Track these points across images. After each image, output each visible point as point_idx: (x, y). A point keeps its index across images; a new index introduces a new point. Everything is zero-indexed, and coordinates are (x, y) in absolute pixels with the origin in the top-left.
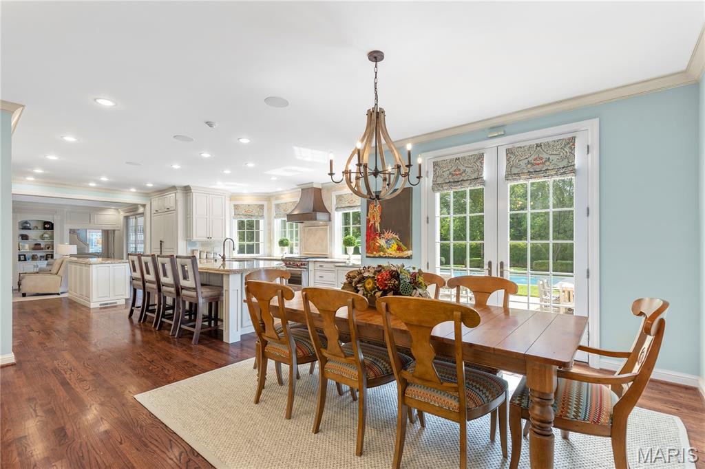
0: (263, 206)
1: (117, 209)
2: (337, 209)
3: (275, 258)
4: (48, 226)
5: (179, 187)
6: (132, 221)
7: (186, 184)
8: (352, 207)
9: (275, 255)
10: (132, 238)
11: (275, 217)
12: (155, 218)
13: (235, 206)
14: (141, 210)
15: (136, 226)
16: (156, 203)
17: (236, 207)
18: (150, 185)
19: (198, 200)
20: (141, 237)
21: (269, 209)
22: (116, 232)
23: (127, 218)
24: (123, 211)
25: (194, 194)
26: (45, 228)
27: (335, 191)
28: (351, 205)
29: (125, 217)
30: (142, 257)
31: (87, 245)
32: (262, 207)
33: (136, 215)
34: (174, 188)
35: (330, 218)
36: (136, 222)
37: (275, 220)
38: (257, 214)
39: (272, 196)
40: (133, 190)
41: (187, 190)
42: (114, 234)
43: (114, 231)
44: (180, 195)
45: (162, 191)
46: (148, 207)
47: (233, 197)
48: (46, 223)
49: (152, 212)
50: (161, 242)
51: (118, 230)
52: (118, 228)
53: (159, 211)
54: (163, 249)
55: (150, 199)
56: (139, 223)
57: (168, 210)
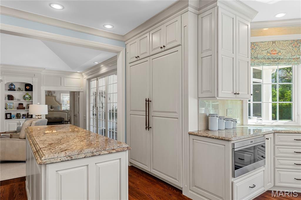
1: (81, 73)
4: (29, 88)
12: (134, 69)
14: (105, 69)
15: (97, 87)
22: (81, 93)
23: (89, 80)
24: (87, 74)
25: (219, 9)
26: (26, 90)
29: (87, 79)
31: (61, 104)
36: (98, 84)
42: (79, 95)
43: (79, 92)
48: (27, 85)
50: (148, 102)
51: (82, 92)
52: (82, 90)
53: (141, 57)
54: (152, 113)
55: (126, 43)
56: (100, 85)
57: (163, 49)
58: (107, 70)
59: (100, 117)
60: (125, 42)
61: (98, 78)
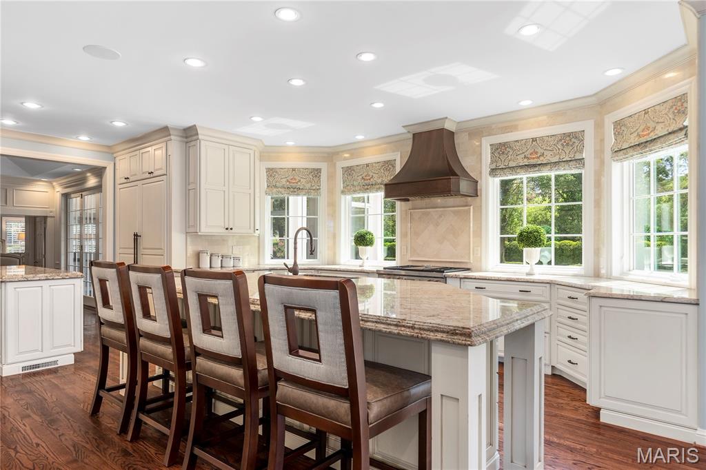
0: (319, 171)
1: (51, 183)
2: (494, 172)
3: (342, 267)
5: (175, 129)
6: (75, 202)
7: (187, 123)
8: (534, 166)
9: (342, 262)
10: (75, 230)
11: (343, 192)
12: (123, 193)
13: (269, 170)
14: (92, 182)
15: (82, 210)
16: (125, 164)
17: (271, 172)
18: (119, 124)
19: (209, 155)
20: (90, 229)
21: (331, 177)
22: (49, 219)
23: (66, 197)
24: (61, 185)
25: (202, 142)
27: (490, 135)
28: (533, 162)
29: (63, 195)
30: (132, 273)
32: (316, 173)
33: (83, 191)
34: (164, 131)
35: (476, 190)
36: (82, 205)
37: (343, 197)
38: (308, 186)
39: (337, 153)
40: (84, 138)
41: (189, 134)
42: (45, 223)
43: (45, 218)
44: (175, 146)
45: (139, 139)
46: (109, 174)
47: (267, 153)
49: (118, 181)
50: (136, 236)
51: (52, 217)
52: (51, 214)
53: (132, 179)
54: (141, 250)
55: (115, 155)
56: (87, 206)
57: (152, 175)
58: (96, 182)
59: (87, 264)
60: (113, 154)
61: (83, 193)
